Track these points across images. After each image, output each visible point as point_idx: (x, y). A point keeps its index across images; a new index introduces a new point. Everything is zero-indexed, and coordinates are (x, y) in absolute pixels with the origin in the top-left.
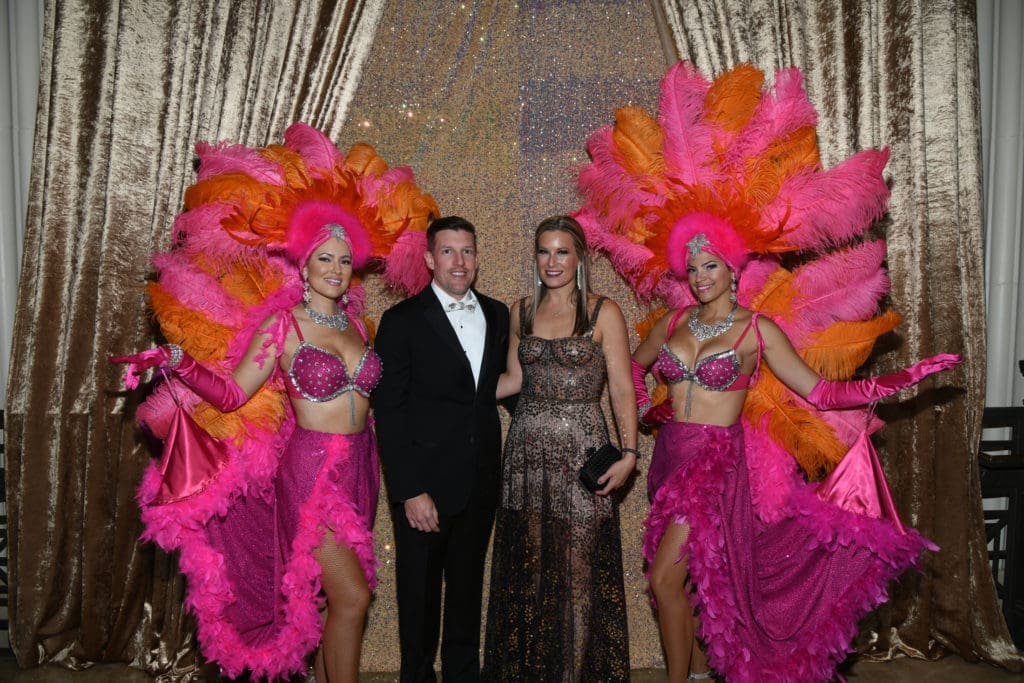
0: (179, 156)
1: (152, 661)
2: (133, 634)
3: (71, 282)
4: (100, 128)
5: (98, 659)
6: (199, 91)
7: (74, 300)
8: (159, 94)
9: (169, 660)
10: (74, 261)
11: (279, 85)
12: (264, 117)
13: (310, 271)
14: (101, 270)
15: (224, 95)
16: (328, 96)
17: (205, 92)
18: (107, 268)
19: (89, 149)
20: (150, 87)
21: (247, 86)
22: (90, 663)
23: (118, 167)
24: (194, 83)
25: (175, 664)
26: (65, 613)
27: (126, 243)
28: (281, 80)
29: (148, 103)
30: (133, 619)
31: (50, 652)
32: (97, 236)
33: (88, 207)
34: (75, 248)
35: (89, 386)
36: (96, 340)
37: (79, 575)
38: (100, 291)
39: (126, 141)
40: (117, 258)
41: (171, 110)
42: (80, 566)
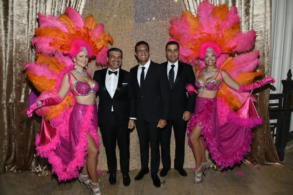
0: (34, 26)
1: (37, 170)
2: (31, 163)
3: (5, 65)
4: (10, 18)
5: (22, 170)
6: (38, 6)
7: (6, 70)
8: (27, 8)
9: (41, 169)
10: (6, 59)
11: (62, 4)
12: (58, 14)
13: (76, 59)
14: (13, 61)
15: (46, 7)
16: (76, 7)
17: (40, 7)
18: (15, 60)
19: (7, 25)
20: (23, 5)
21: (52, 4)
22: (20, 171)
23: (16, 30)
24: (36, 4)
25: (43, 170)
26: (12, 157)
27: (20, 53)
28: (62, 2)
29: (23, 10)
30: (31, 159)
31: (9, 168)
32: (11, 51)
33: (8, 43)
34: (6, 55)
35: (13, 95)
36: (14, 81)
37: (15, 147)
38: (14, 67)
39: (18, 22)
40: (18, 57)
41: (30, 12)
42: (15, 144)
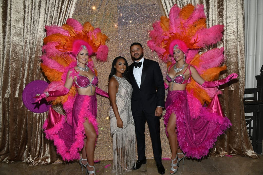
0: (29, 29)
1: (28, 160)
2: (23, 154)
3: (3, 64)
4: (8, 23)
5: (14, 160)
6: (33, 12)
7: (4, 68)
8: (23, 14)
9: (32, 159)
10: (3, 58)
11: (54, 10)
12: (50, 18)
14: (10, 60)
15: (40, 13)
16: (67, 12)
17: (35, 12)
18: (11, 59)
19: (5, 29)
20: (20, 12)
21: (46, 10)
22: (12, 161)
23: (13, 33)
24: (32, 10)
25: (34, 161)
26: (5, 149)
27: (16, 53)
28: (54, 8)
29: (20, 16)
30: (23, 150)
31: (2, 159)
32: (9, 51)
33: (6, 44)
34: (3, 55)
35: (9, 90)
36: (10, 78)
37: (9, 139)
38: (10, 66)
39: (15, 26)
40: (14, 57)
41: (26, 17)
42: (9, 136)
